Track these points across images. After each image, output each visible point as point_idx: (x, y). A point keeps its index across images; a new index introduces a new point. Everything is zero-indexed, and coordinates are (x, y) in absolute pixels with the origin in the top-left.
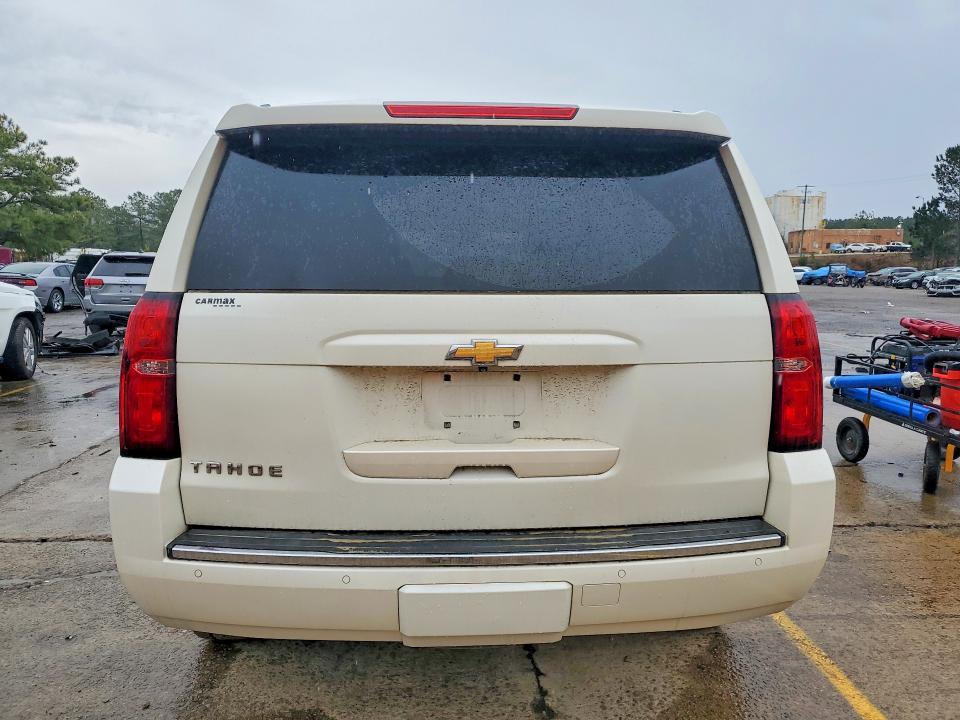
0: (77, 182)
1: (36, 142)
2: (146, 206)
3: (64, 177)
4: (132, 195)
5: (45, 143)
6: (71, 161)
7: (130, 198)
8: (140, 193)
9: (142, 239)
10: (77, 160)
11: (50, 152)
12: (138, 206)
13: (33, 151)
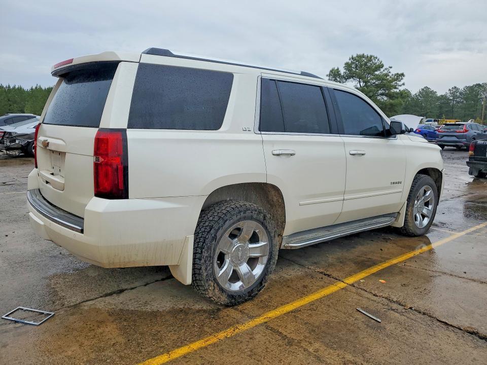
0: (404, 84)
1: (387, 67)
2: (458, 94)
3: (398, 82)
4: (451, 88)
5: (391, 68)
6: (403, 75)
7: (450, 90)
8: (455, 87)
9: (453, 111)
10: (404, 74)
11: (393, 72)
12: (453, 94)
13: (386, 72)
